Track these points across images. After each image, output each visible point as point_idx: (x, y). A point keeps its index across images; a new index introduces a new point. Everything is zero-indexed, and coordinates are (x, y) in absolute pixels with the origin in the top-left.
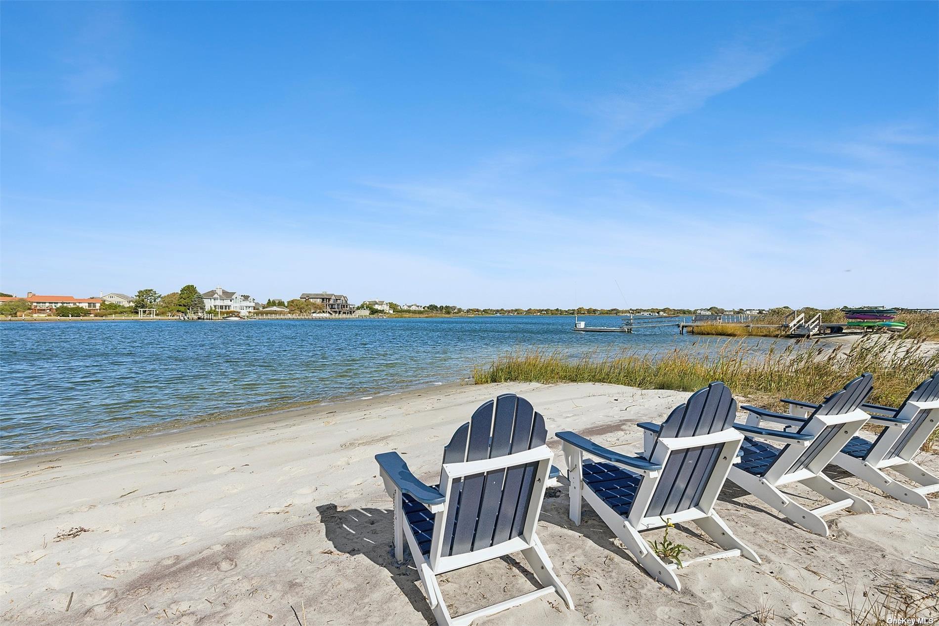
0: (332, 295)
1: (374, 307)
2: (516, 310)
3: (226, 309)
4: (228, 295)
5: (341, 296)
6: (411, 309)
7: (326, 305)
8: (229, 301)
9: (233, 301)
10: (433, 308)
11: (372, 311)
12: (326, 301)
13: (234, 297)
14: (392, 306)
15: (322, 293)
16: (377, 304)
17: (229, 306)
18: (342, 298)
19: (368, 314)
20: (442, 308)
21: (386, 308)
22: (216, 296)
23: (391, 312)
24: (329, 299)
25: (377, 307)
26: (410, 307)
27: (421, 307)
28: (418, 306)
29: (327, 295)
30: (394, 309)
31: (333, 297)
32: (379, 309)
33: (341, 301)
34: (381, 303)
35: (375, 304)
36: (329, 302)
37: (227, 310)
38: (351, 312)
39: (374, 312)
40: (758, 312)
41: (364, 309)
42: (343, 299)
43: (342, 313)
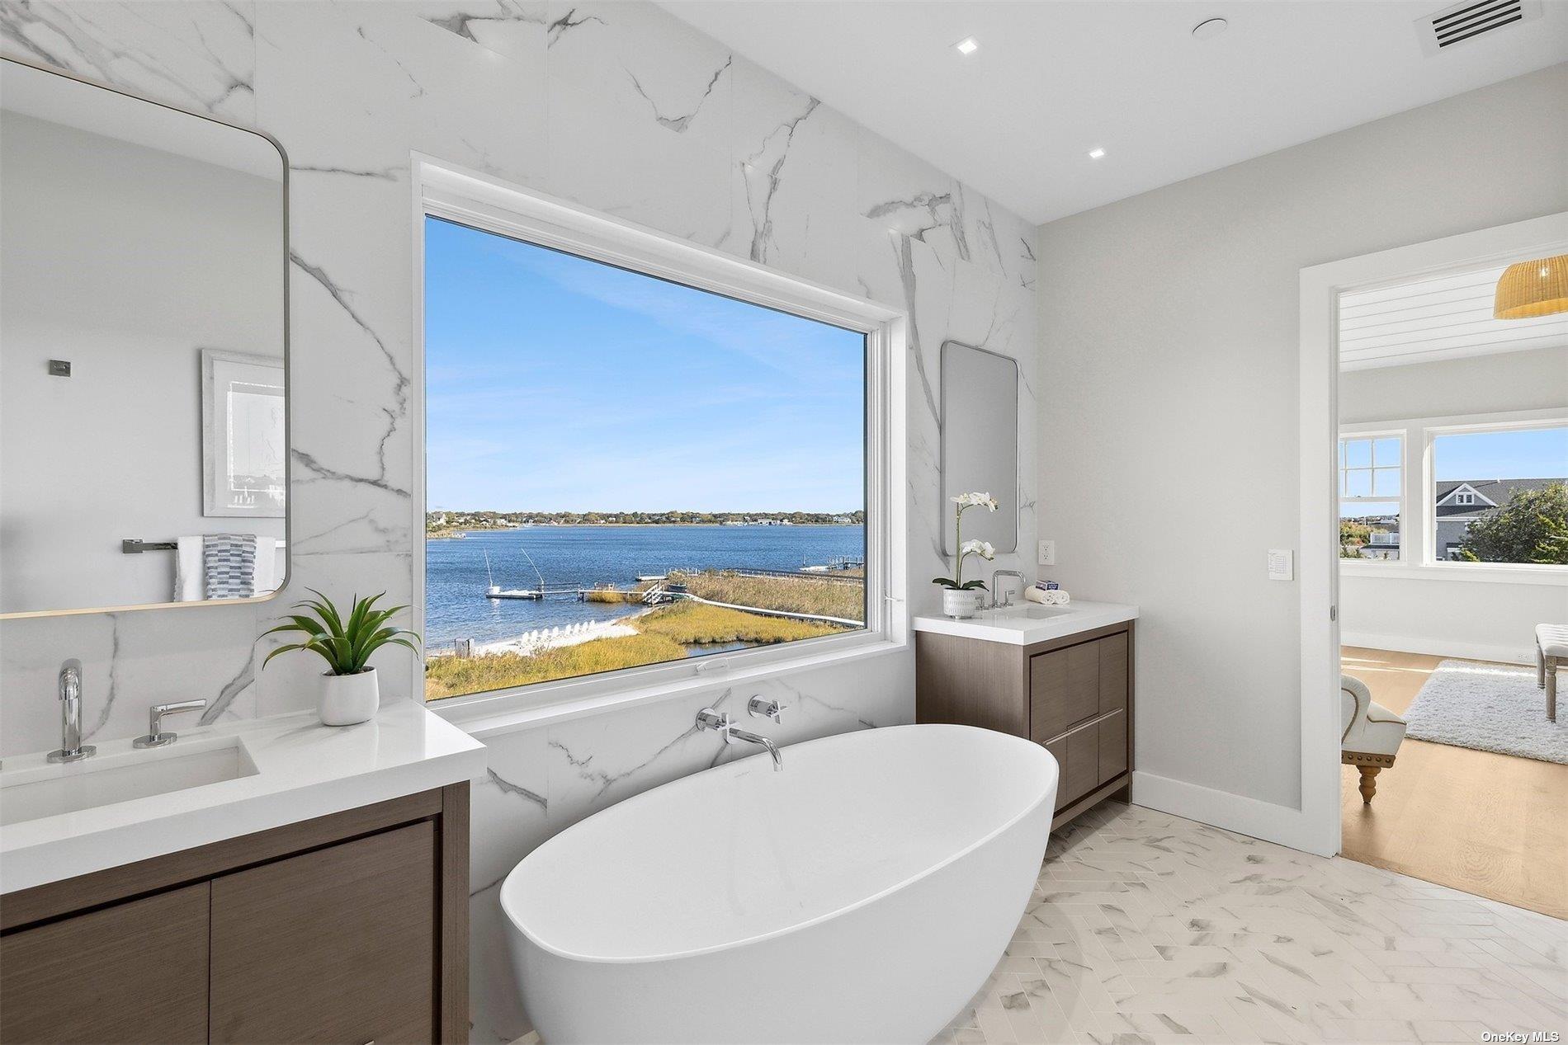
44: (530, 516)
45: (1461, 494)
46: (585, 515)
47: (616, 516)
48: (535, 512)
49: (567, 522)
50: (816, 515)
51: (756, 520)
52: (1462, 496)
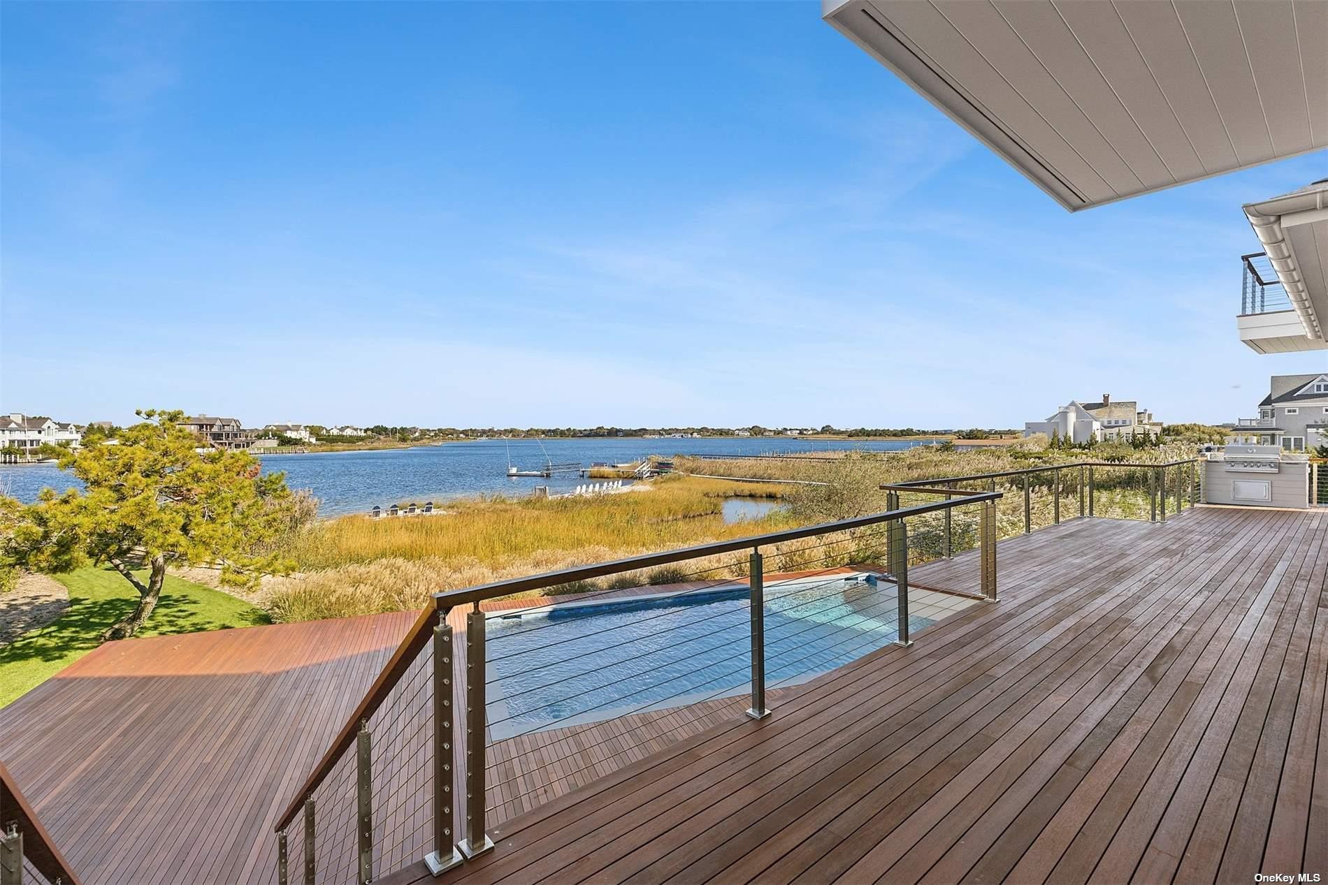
0: (217, 419)
1: (285, 435)
2: (512, 431)
3: (32, 445)
4: (36, 423)
5: (231, 420)
6: (345, 434)
7: (207, 434)
8: (37, 432)
9: (43, 432)
10: (379, 430)
11: (282, 441)
12: (207, 429)
13: (45, 426)
14: (314, 431)
15: (198, 416)
16: (290, 430)
17: (38, 441)
18: (233, 423)
19: (276, 446)
20: (394, 431)
21: (304, 435)
22: (13, 425)
23: (313, 440)
24: (212, 426)
25: (290, 434)
26: (342, 429)
27: (361, 430)
28: (356, 430)
29: (207, 419)
30: (318, 435)
31: (218, 423)
32: (293, 437)
33: (231, 427)
34: (296, 428)
35: (286, 430)
36: (210, 430)
37: (35, 447)
38: (248, 444)
39: (285, 442)
40: (798, 432)
41: (269, 439)
42: (235, 425)
43: (233, 445)
44: (484, 432)
45: (1319, 383)
46: (528, 431)
47: (554, 431)
48: (487, 429)
49: (513, 436)
50: (719, 430)
51: (670, 434)
52: (1320, 386)
